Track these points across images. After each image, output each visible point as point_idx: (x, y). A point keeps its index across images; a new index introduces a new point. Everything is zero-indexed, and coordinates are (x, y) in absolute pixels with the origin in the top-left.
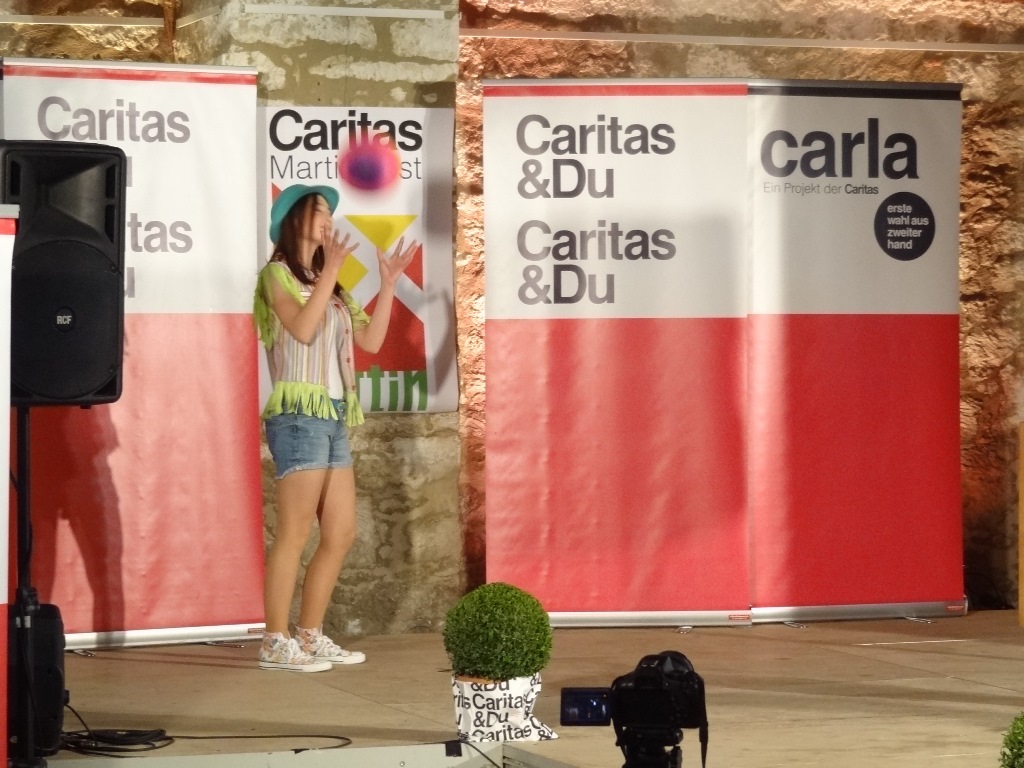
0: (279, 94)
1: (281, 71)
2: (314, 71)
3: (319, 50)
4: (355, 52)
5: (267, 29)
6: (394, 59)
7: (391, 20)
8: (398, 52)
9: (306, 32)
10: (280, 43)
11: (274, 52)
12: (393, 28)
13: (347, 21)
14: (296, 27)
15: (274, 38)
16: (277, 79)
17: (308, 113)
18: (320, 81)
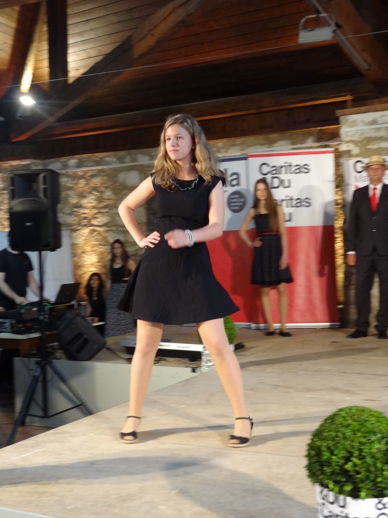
0: (357, 156)
1: (357, 148)
2: (369, 147)
3: (370, 140)
4: (381, 139)
5: (353, 136)
9: (364, 136)
10: (357, 139)
13: (378, 129)
14: (362, 134)
15: (355, 138)
16: (355, 150)
17: (366, 161)
18: (370, 150)
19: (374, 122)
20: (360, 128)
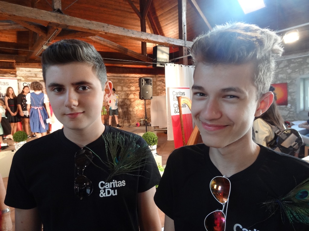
0: (23, 81)
2: (28, 79)
3: (28, 77)
4: (33, 77)
5: (22, 74)
6: (37, 77)
7: (36, 74)
8: (38, 77)
9: (26, 75)
10: (24, 76)
11: (23, 77)
12: (37, 74)
13: (31, 74)
15: (23, 75)
16: (23, 79)
18: (29, 80)
19: (30, 71)
20: (25, 72)
